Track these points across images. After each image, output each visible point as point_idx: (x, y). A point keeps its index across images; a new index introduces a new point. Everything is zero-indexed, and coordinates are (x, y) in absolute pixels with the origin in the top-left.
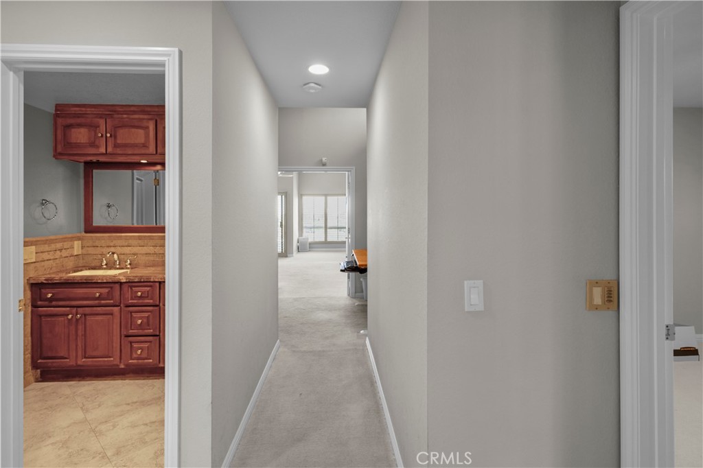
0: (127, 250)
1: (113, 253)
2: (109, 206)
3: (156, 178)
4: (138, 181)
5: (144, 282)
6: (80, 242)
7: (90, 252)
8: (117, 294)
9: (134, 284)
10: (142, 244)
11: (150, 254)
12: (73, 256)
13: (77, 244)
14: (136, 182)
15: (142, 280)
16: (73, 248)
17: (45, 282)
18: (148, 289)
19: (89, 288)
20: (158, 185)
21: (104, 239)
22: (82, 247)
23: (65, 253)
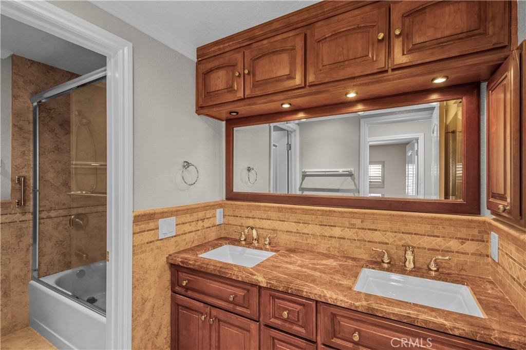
0: (266, 224)
1: (252, 228)
2: (249, 169)
3: (288, 143)
4: (274, 147)
5: (292, 294)
6: (222, 210)
7: (231, 222)
8: (254, 301)
9: (277, 294)
10: (282, 218)
11: (292, 232)
12: (215, 226)
13: (219, 212)
14: (273, 148)
15: (290, 291)
16: (215, 217)
17: (181, 264)
18: (299, 307)
19: (222, 283)
20: (290, 149)
21: (243, 209)
22: (224, 216)
23: (207, 223)
